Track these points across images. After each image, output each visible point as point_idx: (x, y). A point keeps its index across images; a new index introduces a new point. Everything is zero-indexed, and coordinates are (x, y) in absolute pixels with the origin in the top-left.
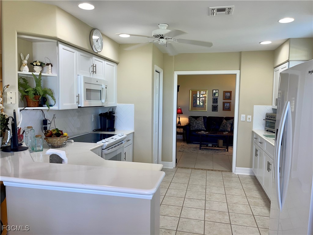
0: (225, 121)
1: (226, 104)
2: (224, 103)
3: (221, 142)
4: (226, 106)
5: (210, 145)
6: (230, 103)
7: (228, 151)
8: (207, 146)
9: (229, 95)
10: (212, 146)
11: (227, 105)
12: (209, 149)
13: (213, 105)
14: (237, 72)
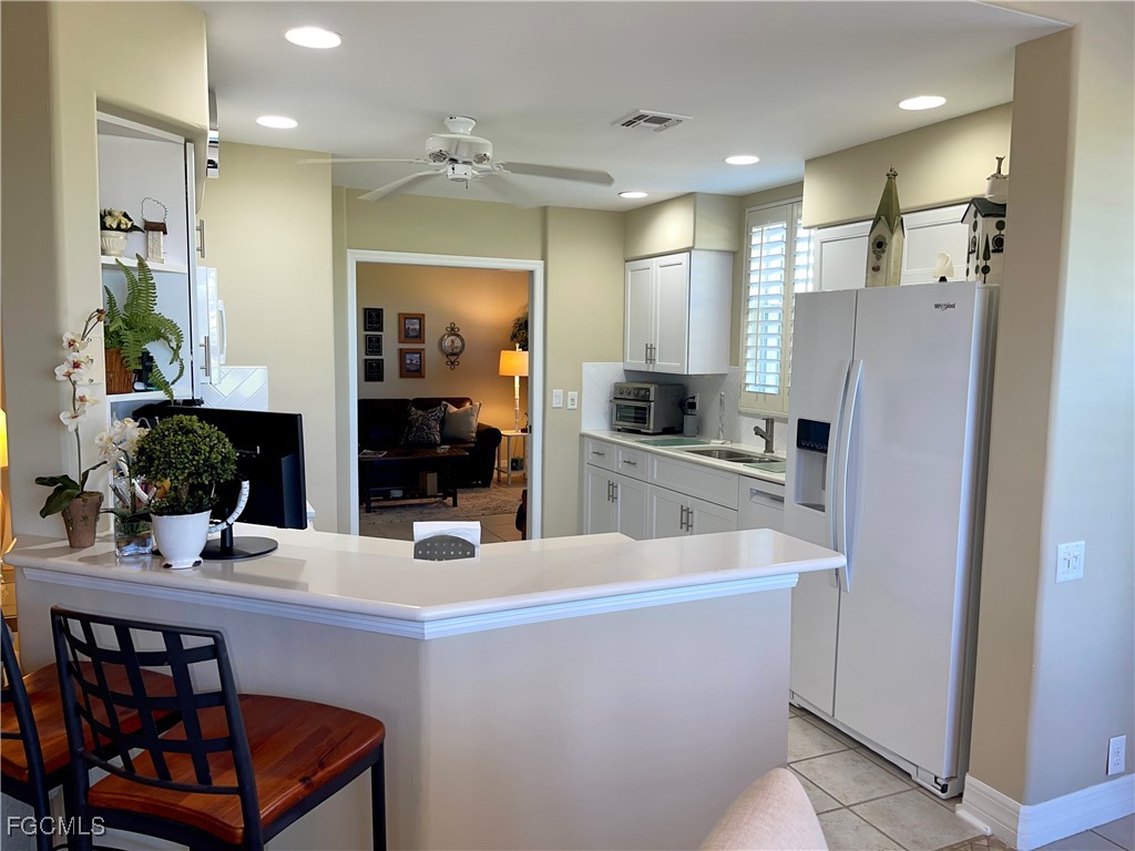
0: (415, 412)
1: (408, 356)
2: (402, 353)
3: (432, 480)
4: (408, 362)
5: (397, 493)
6: (420, 352)
7: (455, 504)
8: (387, 497)
9: (417, 327)
10: (403, 498)
11: (411, 360)
12: (395, 506)
13: (366, 360)
14: (536, 265)
